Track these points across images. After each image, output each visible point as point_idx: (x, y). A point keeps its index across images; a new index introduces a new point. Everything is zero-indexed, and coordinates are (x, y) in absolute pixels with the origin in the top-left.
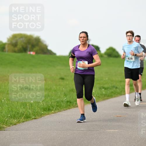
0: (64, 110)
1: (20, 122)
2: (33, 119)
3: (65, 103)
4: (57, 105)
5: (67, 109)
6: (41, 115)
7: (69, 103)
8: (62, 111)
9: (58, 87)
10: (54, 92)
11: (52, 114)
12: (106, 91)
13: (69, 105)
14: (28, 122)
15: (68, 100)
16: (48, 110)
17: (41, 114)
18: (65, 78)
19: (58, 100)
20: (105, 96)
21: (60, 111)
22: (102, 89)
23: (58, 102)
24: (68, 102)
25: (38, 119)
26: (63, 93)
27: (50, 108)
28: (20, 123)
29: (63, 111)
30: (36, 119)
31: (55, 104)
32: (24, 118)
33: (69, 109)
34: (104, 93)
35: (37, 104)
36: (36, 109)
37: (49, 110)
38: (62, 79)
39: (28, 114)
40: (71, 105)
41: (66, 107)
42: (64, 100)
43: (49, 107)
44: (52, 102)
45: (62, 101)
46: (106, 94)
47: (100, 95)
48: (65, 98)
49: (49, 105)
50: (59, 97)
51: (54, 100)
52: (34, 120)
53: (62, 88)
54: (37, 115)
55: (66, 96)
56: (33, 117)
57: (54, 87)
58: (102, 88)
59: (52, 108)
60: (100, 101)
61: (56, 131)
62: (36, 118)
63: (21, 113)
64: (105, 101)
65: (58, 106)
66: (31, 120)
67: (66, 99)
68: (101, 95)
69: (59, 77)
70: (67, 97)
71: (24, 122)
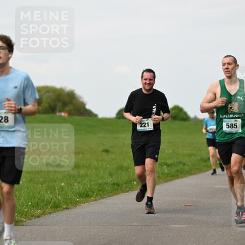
0: (110, 196)
1: (45, 213)
2: (64, 208)
3: (111, 186)
4: (100, 188)
5: (113, 195)
6: (76, 204)
7: (116, 186)
8: (106, 198)
9: (100, 163)
10: (94, 171)
11: (91, 202)
12: (169, 168)
13: (117, 190)
14: (57, 213)
15: (115, 182)
16: (86, 196)
17: (76, 202)
18: (110, 149)
19: (100, 181)
20: (168, 176)
21: (104, 198)
22: (164, 166)
23: (100, 185)
24: (114, 184)
25: (71, 208)
26: (108, 171)
27: (89, 193)
28: (45, 215)
29: (108, 198)
30: (68, 209)
31: (96, 187)
32: (51, 208)
33: (116, 194)
34: (166, 171)
35: (70, 188)
36: (69, 194)
37: (88, 196)
38: (107, 151)
39: (57, 201)
40: (119, 189)
41: (112, 192)
42: (109, 181)
43: (88, 191)
44: (91, 185)
45: (107, 183)
46: (169, 174)
47: (160, 175)
48: (111, 179)
49: (88, 189)
50: (102, 177)
51: (94, 181)
52: (65, 211)
53: (107, 165)
54: (70, 204)
55: (112, 176)
56: (65, 206)
57: (95, 163)
58: (163, 164)
59: (91, 193)
60: (161, 183)
61: (97, 226)
62: (68, 207)
63: (47, 200)
64: (168, 183)
65: (100, 191)
66: (62, 210)
67: (111, 181)
68: (162, 174)
69: (102, 148)
70: (114, 177)
71: (51, 213)
